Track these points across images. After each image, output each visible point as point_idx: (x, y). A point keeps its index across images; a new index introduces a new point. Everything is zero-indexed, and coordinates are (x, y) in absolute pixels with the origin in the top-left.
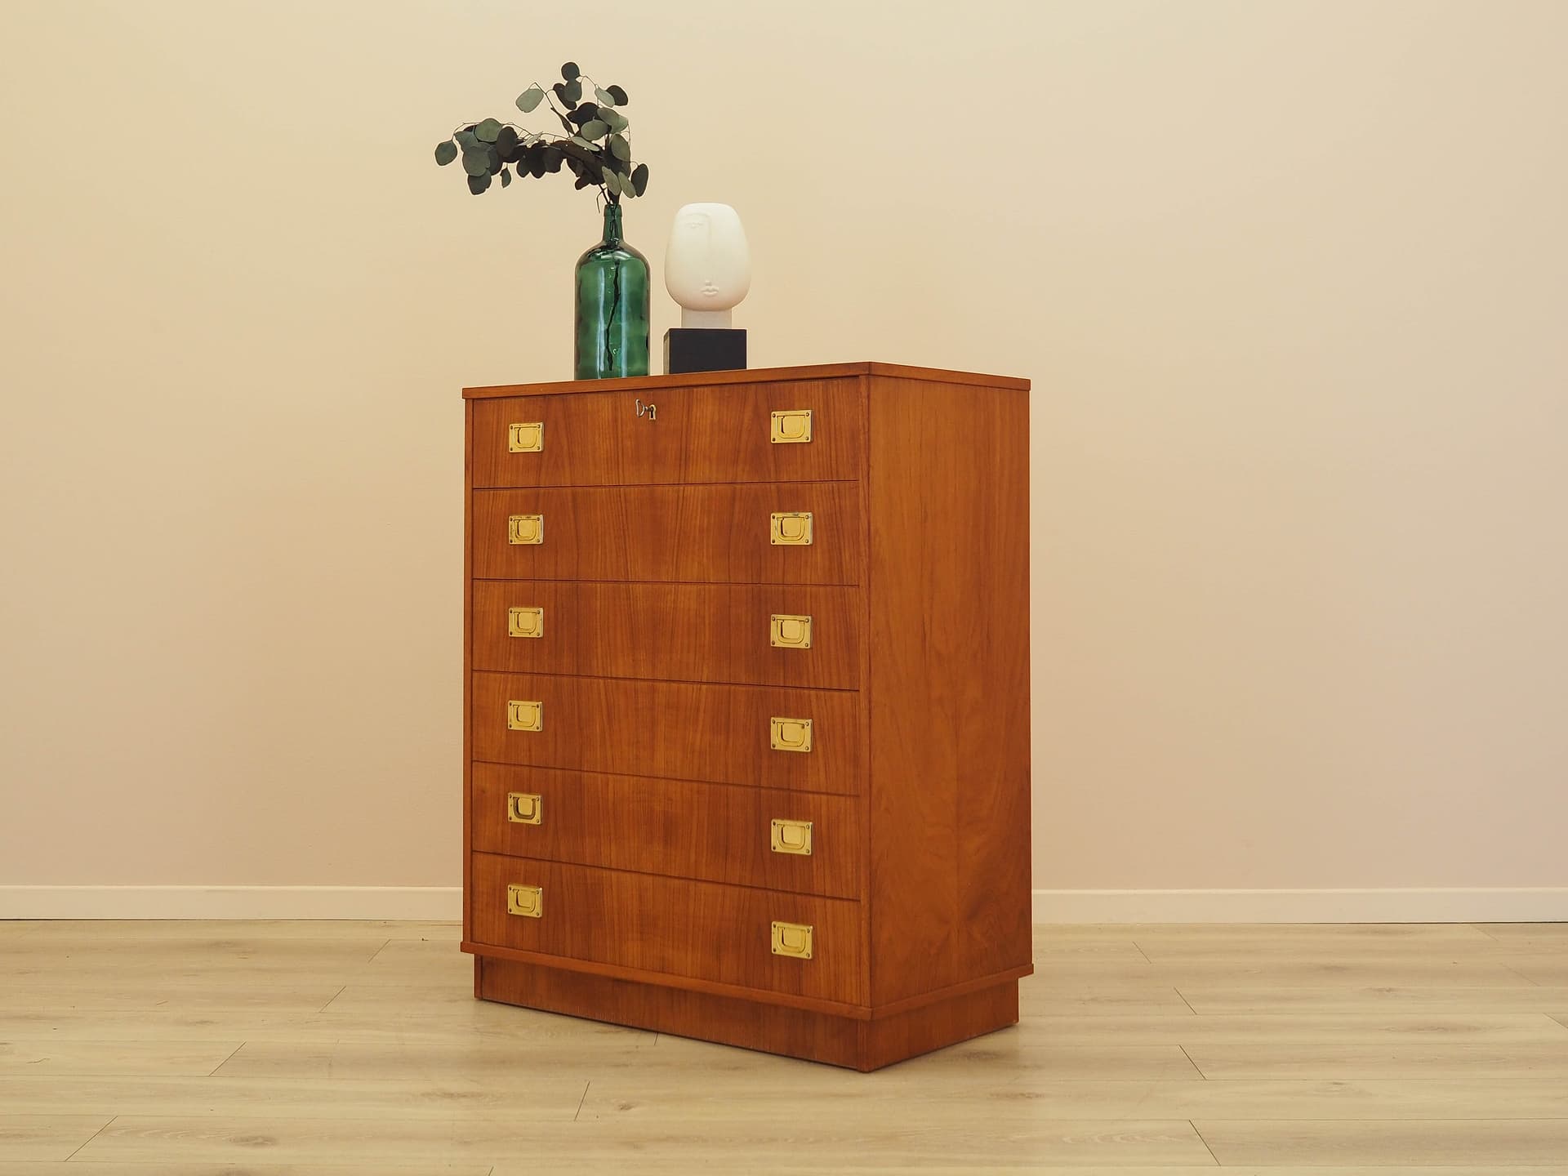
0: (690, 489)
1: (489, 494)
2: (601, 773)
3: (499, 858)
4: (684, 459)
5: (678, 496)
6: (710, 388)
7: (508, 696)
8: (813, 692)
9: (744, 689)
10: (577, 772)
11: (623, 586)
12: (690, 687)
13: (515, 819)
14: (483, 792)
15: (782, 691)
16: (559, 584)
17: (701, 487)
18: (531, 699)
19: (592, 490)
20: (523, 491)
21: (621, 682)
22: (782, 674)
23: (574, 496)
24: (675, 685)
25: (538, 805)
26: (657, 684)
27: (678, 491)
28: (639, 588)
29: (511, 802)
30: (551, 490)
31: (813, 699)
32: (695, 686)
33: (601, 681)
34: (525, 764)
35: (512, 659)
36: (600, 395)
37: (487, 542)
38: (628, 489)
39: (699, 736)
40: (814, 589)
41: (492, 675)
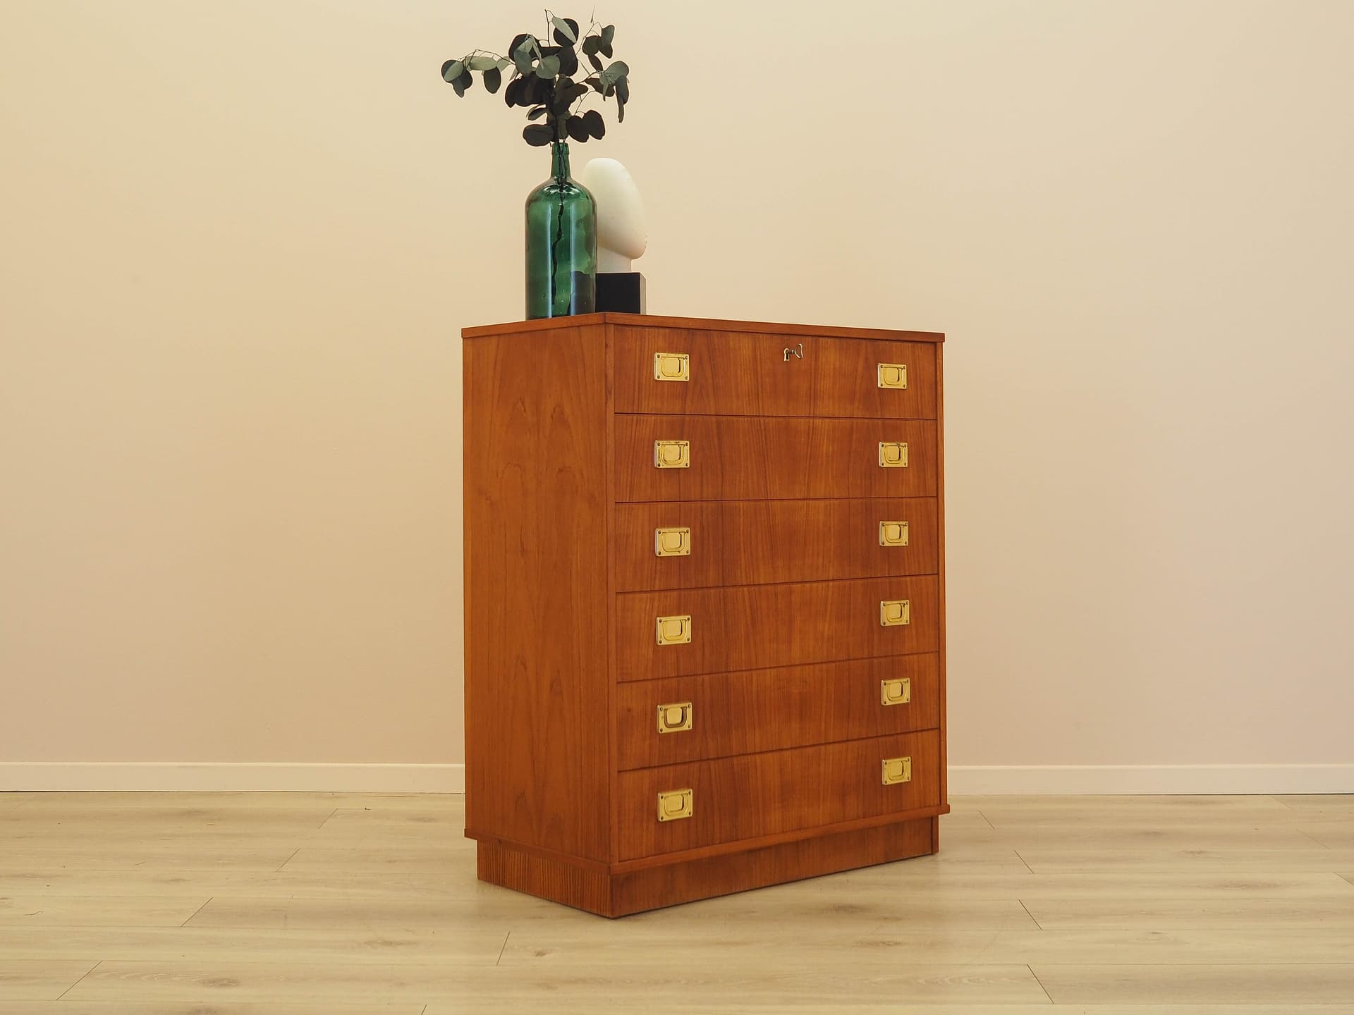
0: (818, 421)
1: (632, 419)
2: (746, 670)
3: (646, 772)
4: (813, 396)
5: (809, 427)
6: (832, 339)
7: (655, 614)
8: (908, 579)
9: (861, 582)
10: (724, 674)
11: (763, 504)
12: (820, 585)
13: (666, 730)
14: (629, 710)
15: (887, 580)
16: (704, 504)
17: (827, 420)
18: (679, 614)
19: (734, 419)
20: (670, 418)
21: (763, 588)
22: (887, 569)
23: (718, 423)
24: (808, 585)
25: (689, 712)
26: (794, 586)
27: (809, 422)
28: (777, 504)
29: (661, 714)
30: (696, 417)
31: (909, 584)
32: (824, 584)
33: (746, 589)
34: (673, 676)
35: (658, 576)
36: (741, 335)
37: (630, 465)
38: (767, 420)
39: (827, 625)
40: (908, 500)
41: (638, 596)
